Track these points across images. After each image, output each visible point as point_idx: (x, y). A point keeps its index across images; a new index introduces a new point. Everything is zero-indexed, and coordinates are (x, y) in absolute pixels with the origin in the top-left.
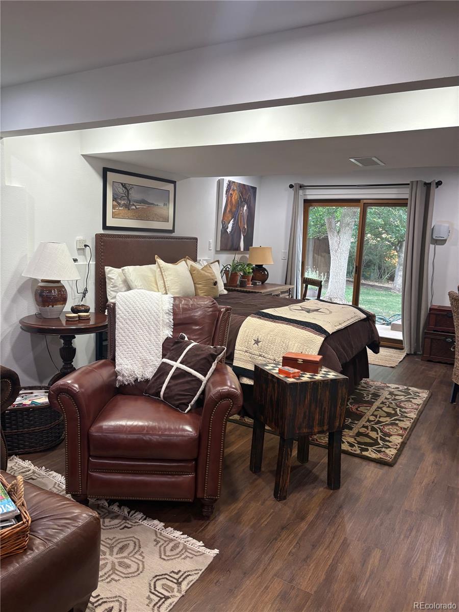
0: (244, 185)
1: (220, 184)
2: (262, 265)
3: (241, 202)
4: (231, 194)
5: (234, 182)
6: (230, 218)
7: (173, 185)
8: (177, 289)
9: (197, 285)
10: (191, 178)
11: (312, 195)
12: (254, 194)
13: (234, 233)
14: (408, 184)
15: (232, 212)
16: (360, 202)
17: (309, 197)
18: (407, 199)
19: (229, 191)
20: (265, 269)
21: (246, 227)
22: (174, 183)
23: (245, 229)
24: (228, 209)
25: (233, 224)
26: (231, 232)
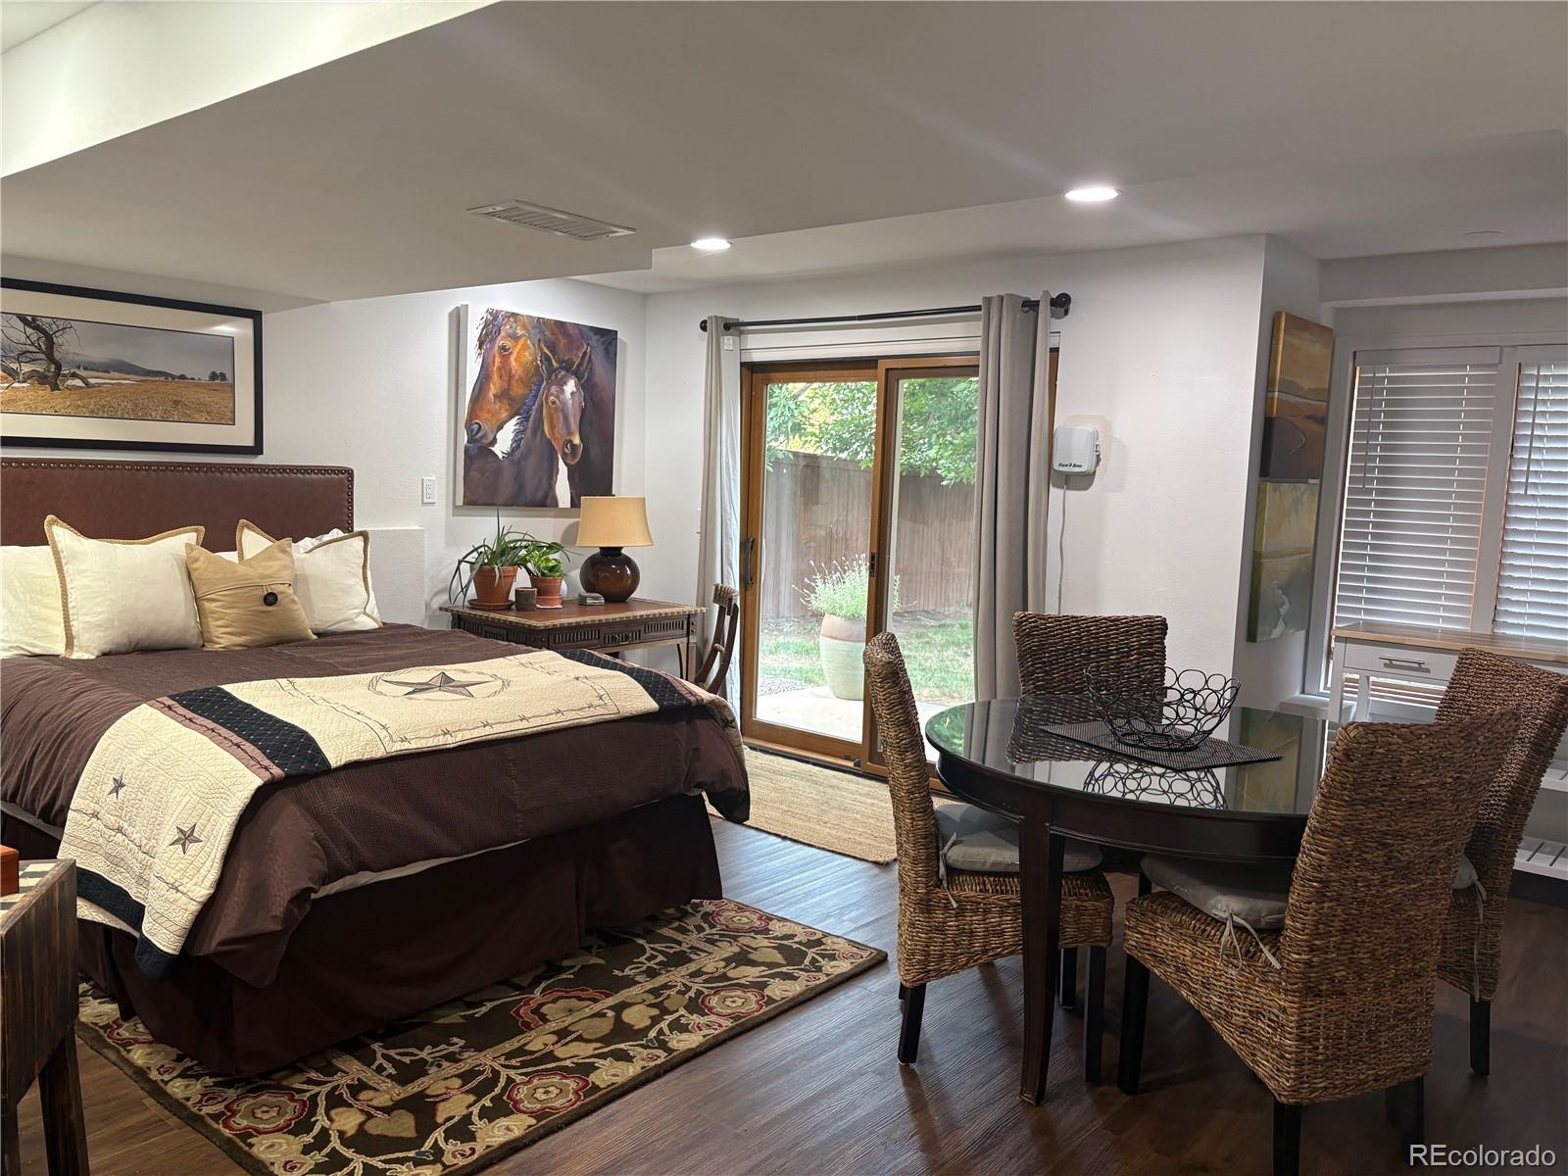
0: (561, 324)
1: (458, 319)
2: (621, 548)
3: (551, 371)
4: (503, 348)
5: (514, 315)
6: (504, 415)
7: (249, 322)
8: (101, 613)
9: (207, 605)
10: (333, 303)
11: (765, 348)
12: (606, 350)
13: (524, 457)
14: (978, 308)
15: (511, 399)
16: (876, 368)
17: (757, 357)
18: (977, 353)
19: (493, 340)
20: (628, 561)
21: (577, 440)
22: (255, 316)
23: (574, 447)
24: (493, 390)
25: (518, 433)
26: (510, 454)
